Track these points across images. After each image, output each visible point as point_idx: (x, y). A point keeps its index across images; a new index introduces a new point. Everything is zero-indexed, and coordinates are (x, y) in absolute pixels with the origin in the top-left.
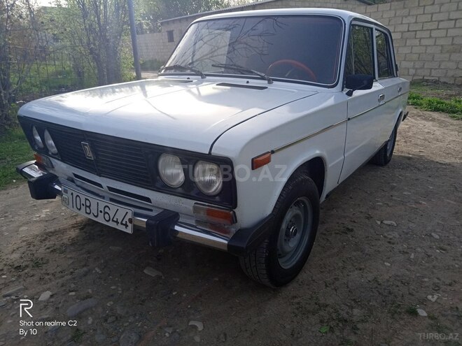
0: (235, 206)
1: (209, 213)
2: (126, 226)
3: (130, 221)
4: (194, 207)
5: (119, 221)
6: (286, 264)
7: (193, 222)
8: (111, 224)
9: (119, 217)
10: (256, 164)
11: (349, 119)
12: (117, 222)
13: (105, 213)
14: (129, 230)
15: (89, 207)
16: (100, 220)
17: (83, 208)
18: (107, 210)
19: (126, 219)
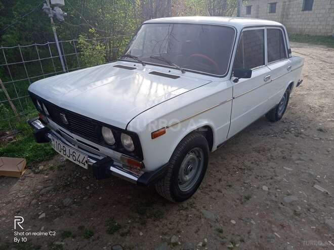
0: (143, 159)
1: (129, 161)
2: (85, 165)
3: (86, 162)
4: (121, 157)
5: (81, 161)
6: (185, 188)
7: (121, 165)
8: (76, 162)
9: (81, 159)
10: (155, 135)
11: (234, 98)
12: (79, 162)
13: (73, 156)
14: (86, 167)
15: (65, 151)
16: (71, 159)
17: (62, 151)
18: (74, 154)
19: (84, 161)
